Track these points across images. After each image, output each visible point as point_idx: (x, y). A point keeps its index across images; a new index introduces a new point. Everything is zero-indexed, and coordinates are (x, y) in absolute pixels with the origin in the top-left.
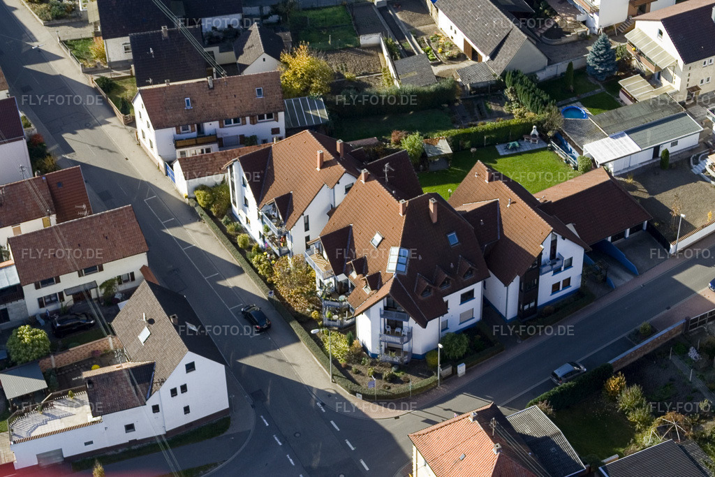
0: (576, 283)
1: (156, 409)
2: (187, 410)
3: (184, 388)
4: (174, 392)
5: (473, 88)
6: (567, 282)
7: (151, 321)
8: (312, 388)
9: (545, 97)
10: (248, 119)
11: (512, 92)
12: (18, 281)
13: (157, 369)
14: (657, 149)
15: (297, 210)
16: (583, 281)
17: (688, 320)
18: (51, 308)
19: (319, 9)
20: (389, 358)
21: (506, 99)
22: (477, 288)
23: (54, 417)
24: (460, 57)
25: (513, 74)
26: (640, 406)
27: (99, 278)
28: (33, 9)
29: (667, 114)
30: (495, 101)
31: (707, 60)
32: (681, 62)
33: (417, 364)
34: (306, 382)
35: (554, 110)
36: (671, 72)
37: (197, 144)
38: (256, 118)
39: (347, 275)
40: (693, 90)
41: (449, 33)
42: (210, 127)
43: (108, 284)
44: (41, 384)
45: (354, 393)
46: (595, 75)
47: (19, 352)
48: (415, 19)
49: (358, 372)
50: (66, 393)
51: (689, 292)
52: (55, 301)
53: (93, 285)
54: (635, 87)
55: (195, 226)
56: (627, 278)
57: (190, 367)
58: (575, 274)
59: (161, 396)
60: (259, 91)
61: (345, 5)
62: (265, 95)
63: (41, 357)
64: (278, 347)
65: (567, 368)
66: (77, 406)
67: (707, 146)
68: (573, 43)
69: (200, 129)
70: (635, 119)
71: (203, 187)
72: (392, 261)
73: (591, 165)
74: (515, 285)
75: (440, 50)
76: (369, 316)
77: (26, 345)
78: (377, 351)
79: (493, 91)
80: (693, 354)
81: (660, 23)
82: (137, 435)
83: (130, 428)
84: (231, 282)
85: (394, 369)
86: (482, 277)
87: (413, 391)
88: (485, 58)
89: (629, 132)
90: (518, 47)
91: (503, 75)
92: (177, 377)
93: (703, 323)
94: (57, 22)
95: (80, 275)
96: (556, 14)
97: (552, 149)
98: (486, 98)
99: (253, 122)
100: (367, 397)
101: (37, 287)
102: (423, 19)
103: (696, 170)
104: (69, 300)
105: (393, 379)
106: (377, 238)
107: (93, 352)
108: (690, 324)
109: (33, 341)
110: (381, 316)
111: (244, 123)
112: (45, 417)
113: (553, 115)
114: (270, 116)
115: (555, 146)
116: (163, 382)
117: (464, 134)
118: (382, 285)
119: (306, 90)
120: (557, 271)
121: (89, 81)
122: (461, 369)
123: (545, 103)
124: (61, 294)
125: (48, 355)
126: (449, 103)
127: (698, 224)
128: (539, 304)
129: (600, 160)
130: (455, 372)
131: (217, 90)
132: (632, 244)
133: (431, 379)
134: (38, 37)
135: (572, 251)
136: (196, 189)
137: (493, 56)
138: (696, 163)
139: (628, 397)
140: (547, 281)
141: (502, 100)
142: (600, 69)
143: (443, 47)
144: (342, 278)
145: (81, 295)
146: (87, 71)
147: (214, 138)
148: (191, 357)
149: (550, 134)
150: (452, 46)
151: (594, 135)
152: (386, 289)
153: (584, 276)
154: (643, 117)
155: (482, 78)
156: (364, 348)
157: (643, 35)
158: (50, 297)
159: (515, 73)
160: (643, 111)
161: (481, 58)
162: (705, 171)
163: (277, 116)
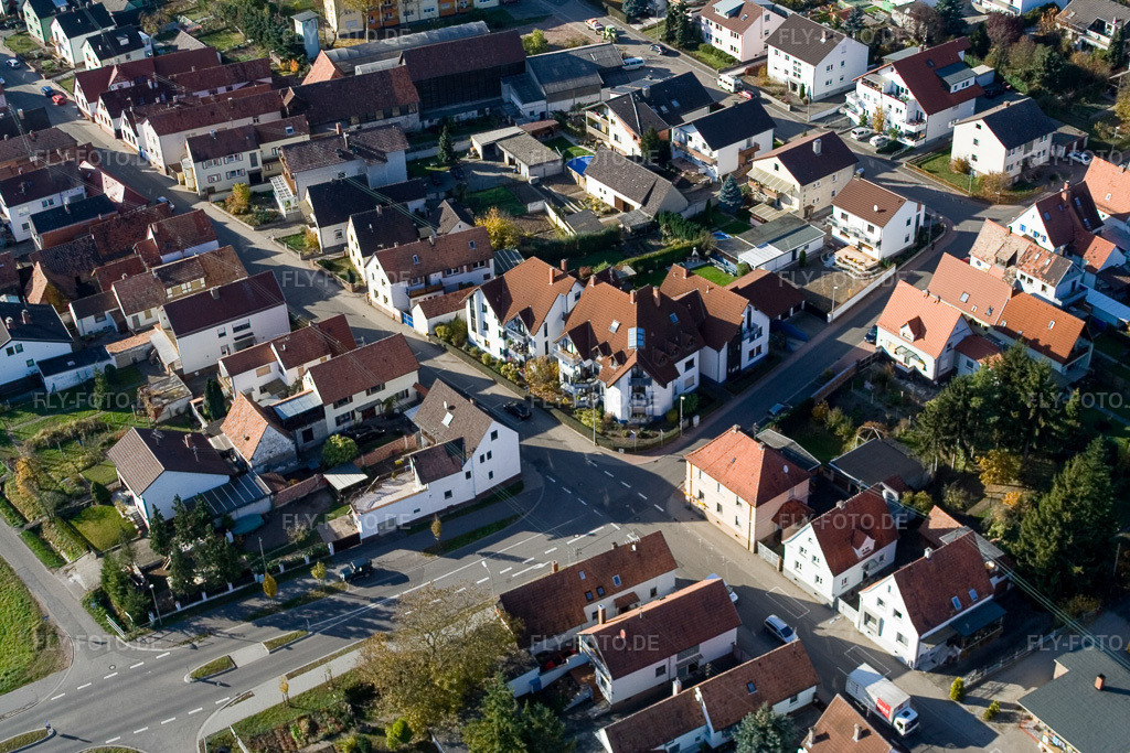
0: (765, 350)
1: (468, 475)
2: (491, 475)
3: (489, 455)
4: (482, 459)
5: (633, 230)
6: (759, 348)
7: (451, 408)
8: (582, 454)
9: (696, 227)
10: (465, 267)
11: (666, 228)
12: (321, 402)
13: (467, 442)
14: (794, 252)
15: (538, 318)
16: (770, 347)
17: (858, 361)
18: (346, 425)
19: (484, 191)
20: (636, 420)
21: (661, 235)
22: (695, 356)
23: (385, 494)
24: (613, 211)
25: (665, 214)
26: (843, 421)
27: (382, 395)
28: (241, 219)
29: (795, 227)
30: (653, 239)
31: (816, 183)
32: (798, 185)
33: (658, 422)
34: (576, 449)
35: (708, 233)
36: (790, 197)
37: (427, 293)
38: (472, 266)
39: (594, 359)
40: (808, 209)
41: (598, 195)
42: (435, 277)
43: (389, 402)
44: (363, 477)
45: (616, 449)
46: (727, 209)
47: (336, 455)
48: (566, 189)
49: (614, 436)
50: (389, 476)
51: (849, 347)
52: (348, 420)
53: (378, 402)
54: (762, 211)
55: (444, 357)
56: (801, 344)
57: (494, 435)
58: (763, 340)
59: (472, 463)
60: (472, 243)
61: (504, 186)
62: (477, 247)
63: (353, 459)
64: (546, 431)
65: (779, 406)
66: (401, 484)
67: (830, 247)
68: (700, 190)
69: (427, 282)
70: (770, 234)
71: (441, 324)
72: (632, 339)
73: (747, 269)
74: (724, 351)
75: (595, 208)
76: (618, 387)
77: (340, 449)
78: (626, 418)
79: (649, 230)
80: (868, 385)
81: (776, 158)
82: (453, 501)
83: (448, 494)
84: (487, 392)
85: (642, 429)
86: (699, 348)
87: (664, 440)
88: (637, 206)
89: (771, 242)
90: (665, 192)
91: (657, 216)
92: (485, 445)
93: (869, 364)
94: (265, 226)
95: (368, 394)
96: (681, 171)
97: (712, 264)
98: (645, 237)
99: (469, 270)
100: (629, 451)
101: (335, 407)
102: (573, 188)
103: (828, 264)
104: (358, 415)
105: (644, 436)
106: (615, 325)
107: (393, 452)
108: (860, 365)
109: (346, 445)
110: (630, 384)
111: (462, 272)
112: (377, 496)
113: (706, 238)
114: (482, 264)
115: (714, 261)
116: (475, 449)
117: (640, 261)
118: (626, 360)
119: (501, 245)
120: (752, 339)
121: (312, 266)
122: (696, 420)
123: (698, 231)
124: (353, 412)
125: (358, 456)
126: (616, 243)
127: (841, 300)
128: (743, 367)
129: (753, 264)
130: (691, 423)
131: (438, 247)
132: (796, 320)
133: (675, 431)
134: (252, 240)
135: (761, 320)
136: (435, 326)
137: (644, 203)
138: (826, 260)
139: (833, 416)
140: (747, 346)
141: (659, 236)
142: (731, 203)
143: (596, 205)
144: (587, 363)
145: (368, 411)
146: (305, 258)
147: (440, 286)
148: (495, 426)
149: (707, 253)
150: (604, 205)
151: (744, 248)
152: (632, 360)
153: (771, 343)
154: (778, 230)
155: (639, 221)
156: (614, 419)
157: (761, 172)
158: (343, 416)
159: (667, 213)
160: (777, 227)
161: (633, 207)
162: (835, 264)
163: (488, 263)
